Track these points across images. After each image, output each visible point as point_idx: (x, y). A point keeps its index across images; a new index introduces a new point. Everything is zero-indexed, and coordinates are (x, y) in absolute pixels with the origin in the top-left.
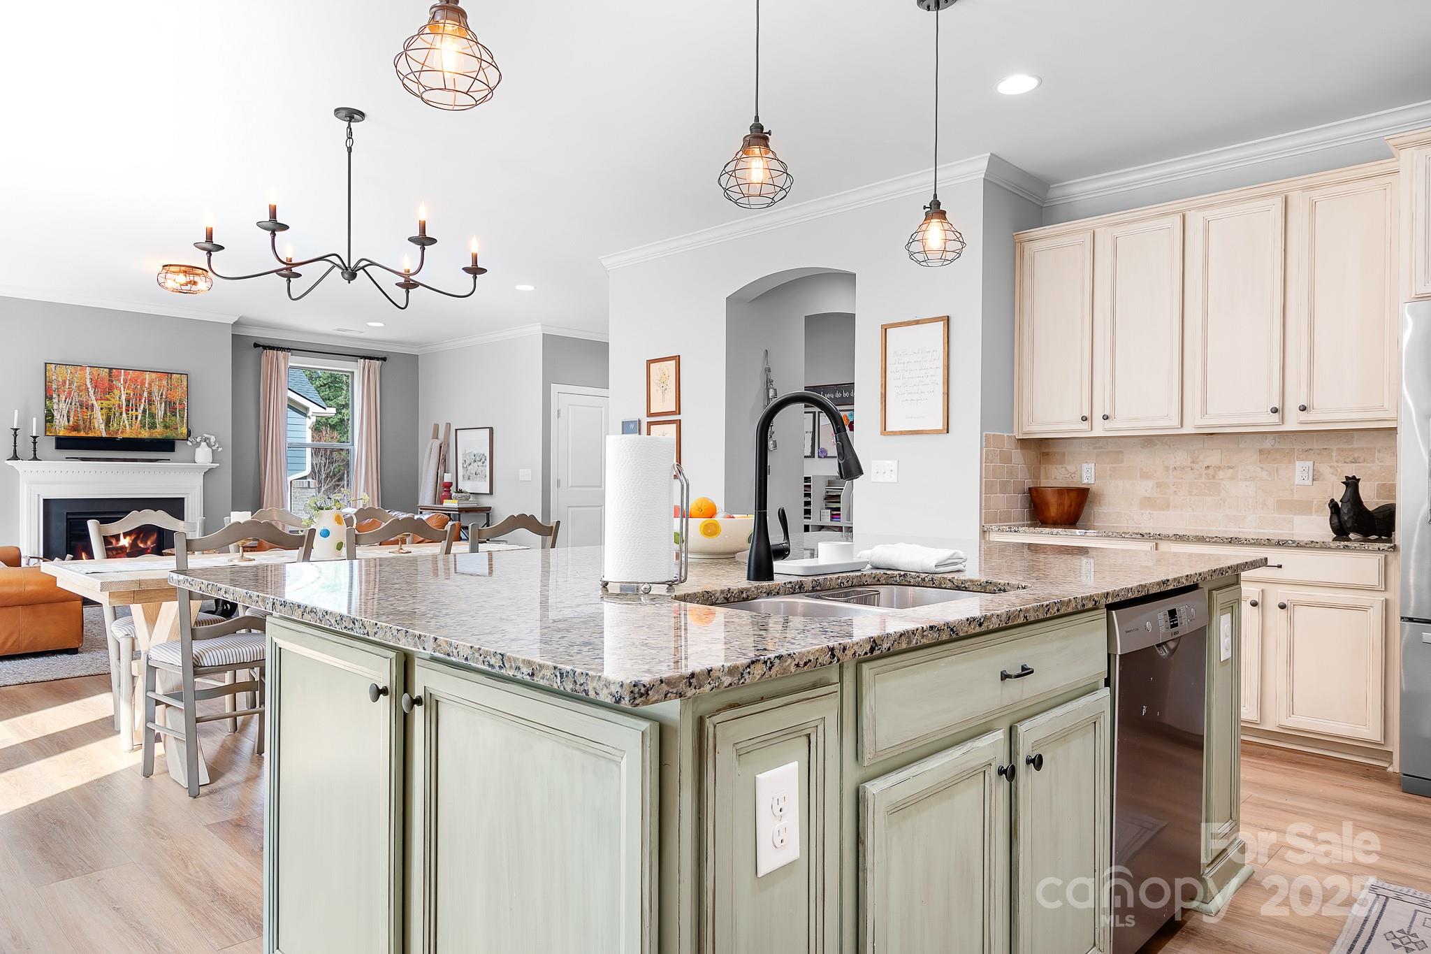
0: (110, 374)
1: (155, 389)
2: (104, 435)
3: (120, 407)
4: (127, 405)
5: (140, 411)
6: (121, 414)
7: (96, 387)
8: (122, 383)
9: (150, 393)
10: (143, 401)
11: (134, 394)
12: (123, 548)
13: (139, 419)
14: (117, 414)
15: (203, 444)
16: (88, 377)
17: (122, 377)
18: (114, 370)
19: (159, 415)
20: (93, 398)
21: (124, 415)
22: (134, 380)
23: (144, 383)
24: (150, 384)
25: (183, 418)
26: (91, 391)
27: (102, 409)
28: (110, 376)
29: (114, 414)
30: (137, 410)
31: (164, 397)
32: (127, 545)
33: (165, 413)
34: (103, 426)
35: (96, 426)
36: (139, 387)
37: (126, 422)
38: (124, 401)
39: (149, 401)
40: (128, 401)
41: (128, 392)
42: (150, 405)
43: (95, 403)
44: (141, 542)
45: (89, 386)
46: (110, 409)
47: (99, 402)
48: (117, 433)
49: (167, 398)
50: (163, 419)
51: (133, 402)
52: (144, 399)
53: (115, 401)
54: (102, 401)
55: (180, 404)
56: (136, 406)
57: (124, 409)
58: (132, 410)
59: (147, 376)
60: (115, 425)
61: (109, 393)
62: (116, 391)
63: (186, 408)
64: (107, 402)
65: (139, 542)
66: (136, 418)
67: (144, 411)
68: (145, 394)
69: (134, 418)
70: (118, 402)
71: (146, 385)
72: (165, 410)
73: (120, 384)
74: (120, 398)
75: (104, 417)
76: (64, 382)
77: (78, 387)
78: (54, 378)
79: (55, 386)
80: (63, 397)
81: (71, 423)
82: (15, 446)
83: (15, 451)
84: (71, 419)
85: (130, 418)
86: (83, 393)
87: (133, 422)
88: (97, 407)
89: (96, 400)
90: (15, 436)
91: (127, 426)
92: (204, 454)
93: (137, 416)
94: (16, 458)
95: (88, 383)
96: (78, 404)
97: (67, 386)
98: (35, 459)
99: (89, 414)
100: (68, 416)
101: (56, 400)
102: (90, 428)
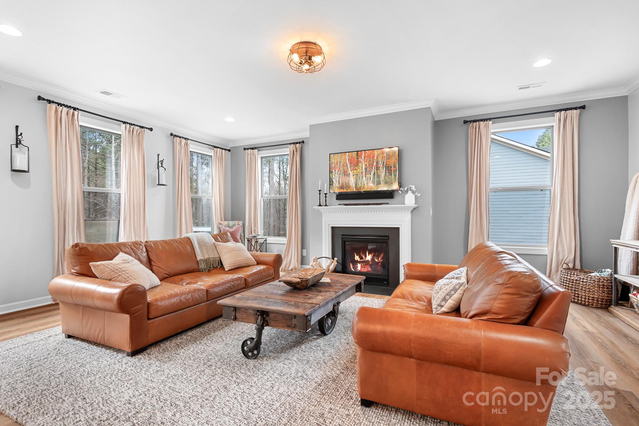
0: (357, 154)
1: (380, 159)
2: (355, 190)
3: (362, 173)
4: (366, 172)
5: (372, 174)
6: (363, 177)
7: (351, 163)
8: (363, 159)
9: (377, 163)
10: (374, 168)
11: (369, 165)
12: (368, 261)
13: (372, 179)
14: (361, 177)
15: (410, 192)
16: (347, 158)
17: (363, 156)
18: (359, 152)
19: (382, 175)
20: (350, 170)
21: (364, 178)
22: (369, 156)
24: (377, 157)
25: (396, 176)
26: (349, 166)
27: (353, 175)
28: (357, 156)
29: (359, 177)
30: (370, 174)
31: (385, 164)
32: (370, 260)
33: (386, 174)
34: (354, 185)
35: (351, 185)
36: (371, 160)
37: (365, 182)
38: (364, 169)
39: (377, 167)
40: (366, 169)
41: (366, 163)
42: (377, 170)
43: (350, 172)
44: (376, 259)
45: (348, 163)
46: (357, 175)
47: (352, 171)
48: (360, 189)
49: (386, 164)
50: (384, 178)
51: (368, 169)
52: (374, 167)
53: (360, 170)
54: (354, 171)
55: (394, 167)
56: (370, 171)
57: (364, 174)
58: (368, 174)
59: (376, 152)
60: (360, 184)
61: (357, 165)
62: (360, 164)
63: (398, 169)
64: (356, 171)
65: (375, 258)
66: (370, 179)
67: (374, 174)
68: (375, 164)
69: (369, 179)
70: (361, 171)
71: (375, 158)
72: (386, 172)
73: (361, 160)
74: (362, 168)
75: (355, 180)
76: (337, 163)
77: (343, 165)
78: (333, 161)
79: (333, 166)
80: (337, 171)
81: (340, 185)
82: (320, 199)
83: (320, 202)
84: (340, 182)
85: (367, 179)
86: (345, 168)
87: (369, 182)
88: (351, 175)
89: (351, 170)
90: (320, 194)
91: (366, 184)
92: (410, 199)
93: (370, 177)
94: (320, 205)
95: (347, 160)
96: (343, 174)
97: (338, 165)
98: (326, 205)
99: (348, 179)
100: (339, 181)
101: (334, 173)
102: (348, 187)
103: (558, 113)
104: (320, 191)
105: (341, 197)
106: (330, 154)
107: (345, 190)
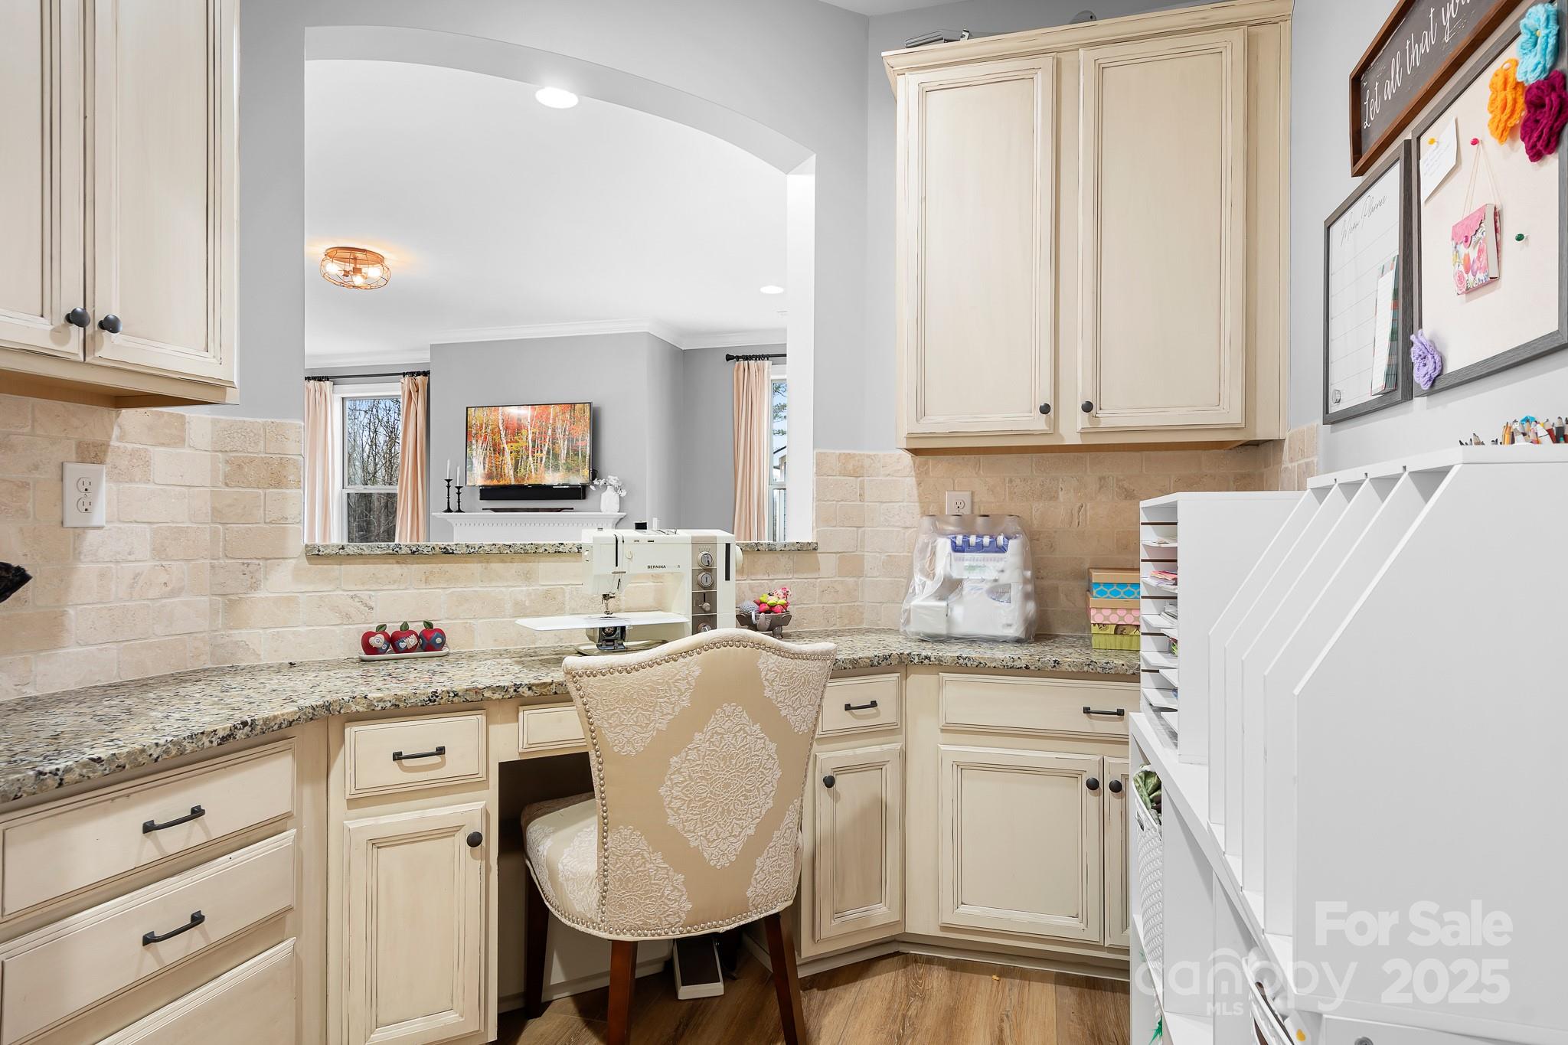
1: (559, 424)
2: (513, 483)
3: (527, 449)
4: (533, 447)
5: (545, 452)
6: (528, 457)
7: (506, 428)
8: (529, 421)
9: (554, 430)
10: (547, 440)
11: (539, 433)
13: (543, 462)
14: (524, 457)
15: (609, 488)
16: (500, 417)
17: (529, 415)
19: (562, 454)
20: (504, 441)
21: (530, 458)
22: (539, 417)
23: (549, 418)
24: (554, 419)
25: (585, 457)
26: (503, 433)
27: (511, 453)
29: (522, 457)
30: (541, 451)
31: (567, 433)
33: (568, 453)
34: (512, 472)
35: (506, 472)
36: (544, 424)
37: (532, 465)
38: (530, 442)
39: (553, 439)
40: (534, 441)
41: (535, 430)
42: (554, 444)
43: (505, 446)
45: (501, 428)
46: (518, 452)
47: (509, 445)
48: (523, 479)
49: (569, 434)
50: (566, 460)
51: (538, 442)
52: (548, 438)
53: (522, 443)
54: (512, 444)
55: (583, 440)
56: (541, 446)
57: (530, 451)
58: (537, 452)
59: (552, 409)
60: (522, 470)
61: (517, 433)
62: (524, 432)
63: (588, 445)
64: (516, 444)
66: (541, 461)
67: (548, 452)
68: (550, 432)
69: (539, 461)
70: (525, 444)
71: (551, 422)
72: (568, 449)
73: (526, 423)
74: (527, 439)
75: (513, 462)
76: (481, 425)
77: (492, 430)
78: (474, 422)
79: (474, 432)
80: (480, 442)
81: (486, 470)
82: (448, 498)
83: (449, 503)
84: (487, 466)
85: (535, 462)
86: (496, 437)
87: (539, 466)
88: (507, 451)
89: (507, 443)
90: (449, 487)
91: (533, 470)
92: (607, 501)
93: (541, 458)
94: (449, 510)
95: (501, 425)
96: (492, 449)
97: (483, 430)
98: (459, 511)
99: (501, 459)
100: (484, 463)
101: (475, 447)
102: (501, 475)
104: (449, 481)
105: (487, 493)
106: (467, 408)
107: (495, 482)
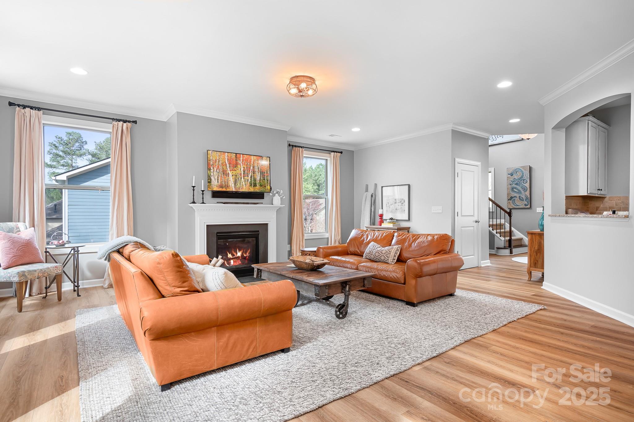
0: (236, 156)
1: (256, 165)
2: (234, 190)
3: (241, 174)
4: (244, 174)
5: (249, 177)
7: (230, 163)
8: (241, 161)
9: (254, 167)
10: (251, 172)
11: (247, 168)
12: (239, 257)
13: (249, 181)
14: (240, 179)
15: (277, 195)
16: (226, 158)
17: (241, 159)
18: (238, 154)
19: (258, 179)
20: (229, 170)
21: (243, 179)
22: (247, 160)
23: (251, 162)
24: (253, 162)
25: (268, 181)
26: (228, 165)
27: (233, 176)
28: (236, 158)
29: (238, 178)
30: (248, 176)
31: (260, 169)
33: (260, 178)
34: (233, 185)
35: (230, 185)
36: (249, 164)
37: (243, 183)
39: (253, 171)
40: (244, 171)
41: (244, 166)
42: (254, 173)
43: (229, 172)
44: (245, 254)
45: (227, 163)
46: (236, 176)
47: (231, 172)
48: (239, 189)
49: (261, 170)
50: (260, 181)
51: (246, 172)
52: (251, 170)
53: (238, 171)
54: (233, 171)
55: (267, 173)
56: (248, 174)
57: (242, 176)
58: (246, 176)
59: (252, 157)
60: (239, 184)
61: (236, 167)
62: (239, 166)
63: (269, 175)
64: (235, 172)
66: (248, 181)
67: (251, 177)
68: (252, 168)
69: (247, 181)
70: (240, 172)
72: (260, 176)
73: (240, 162)
74: (241, 170)
75: (234, 180)
76: (216, 161)
77: (222, 164)
78: (211, 158)
79: (211, 163)
80: (215, 169)
81: (219, 183)
82: (194, 196)
83: (194, 198)
84: (219, 181)
85: (245, 181)
86: (224, 167)
87: (247, 183)
88: (230, 175)
90: (194, 190)
91: (244, 185)
92: (277, 200)
93: (248, 179)
94: (194, 202)
95: (227, 161)
96: (222, 173)
97: (217, 163)
98: (203, 203)
99: (227, 178)
100: (218, 180)
101: (212, 171)
102: (228, 186)
103: (333, 153)
104: (194, 187)
105: (216, 195)
106: (208, 151)
107: (224, 190)
